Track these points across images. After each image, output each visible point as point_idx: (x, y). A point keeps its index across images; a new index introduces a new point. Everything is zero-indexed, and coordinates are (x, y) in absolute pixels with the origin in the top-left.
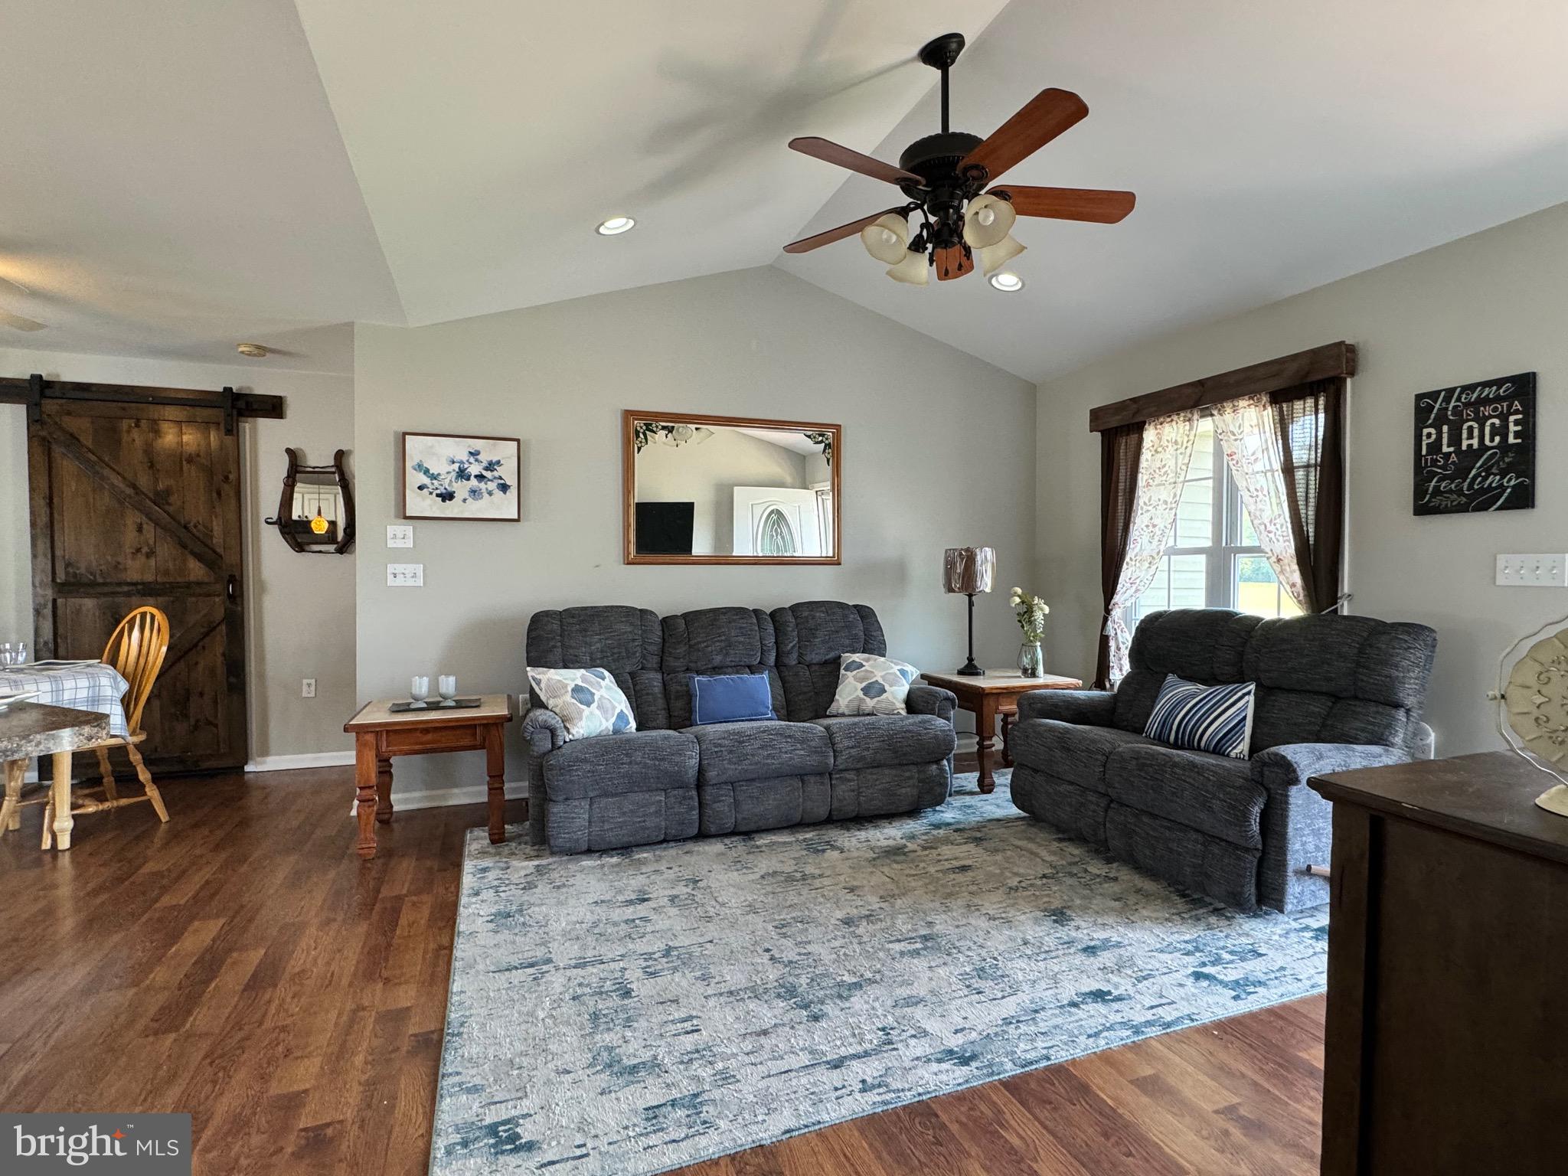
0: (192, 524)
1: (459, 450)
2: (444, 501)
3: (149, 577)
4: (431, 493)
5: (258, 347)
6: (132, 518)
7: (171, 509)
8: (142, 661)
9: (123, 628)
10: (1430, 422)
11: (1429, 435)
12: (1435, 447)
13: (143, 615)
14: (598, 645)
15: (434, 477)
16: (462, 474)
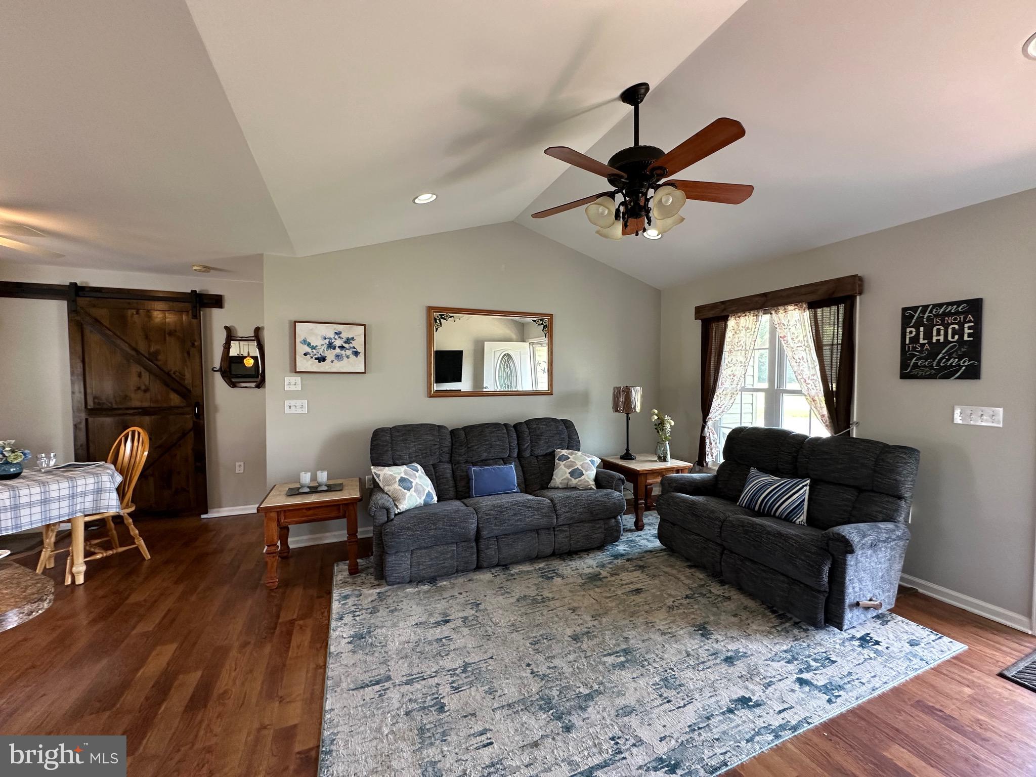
0: (172, 372)
1: (328, 331)
2: (319, 362)
3: (146, 404)
4: (312, 358)
5: (206, 267)
6: (135, 369)
7: (159, 363)
8: (133, 461)
9: (121, 439)
10: (912, 324)
11: (911, 332)
12: (915, 340)
13: (133, 432)
14: (414, 449)
15: (313, 348)
16: (331, 346)
